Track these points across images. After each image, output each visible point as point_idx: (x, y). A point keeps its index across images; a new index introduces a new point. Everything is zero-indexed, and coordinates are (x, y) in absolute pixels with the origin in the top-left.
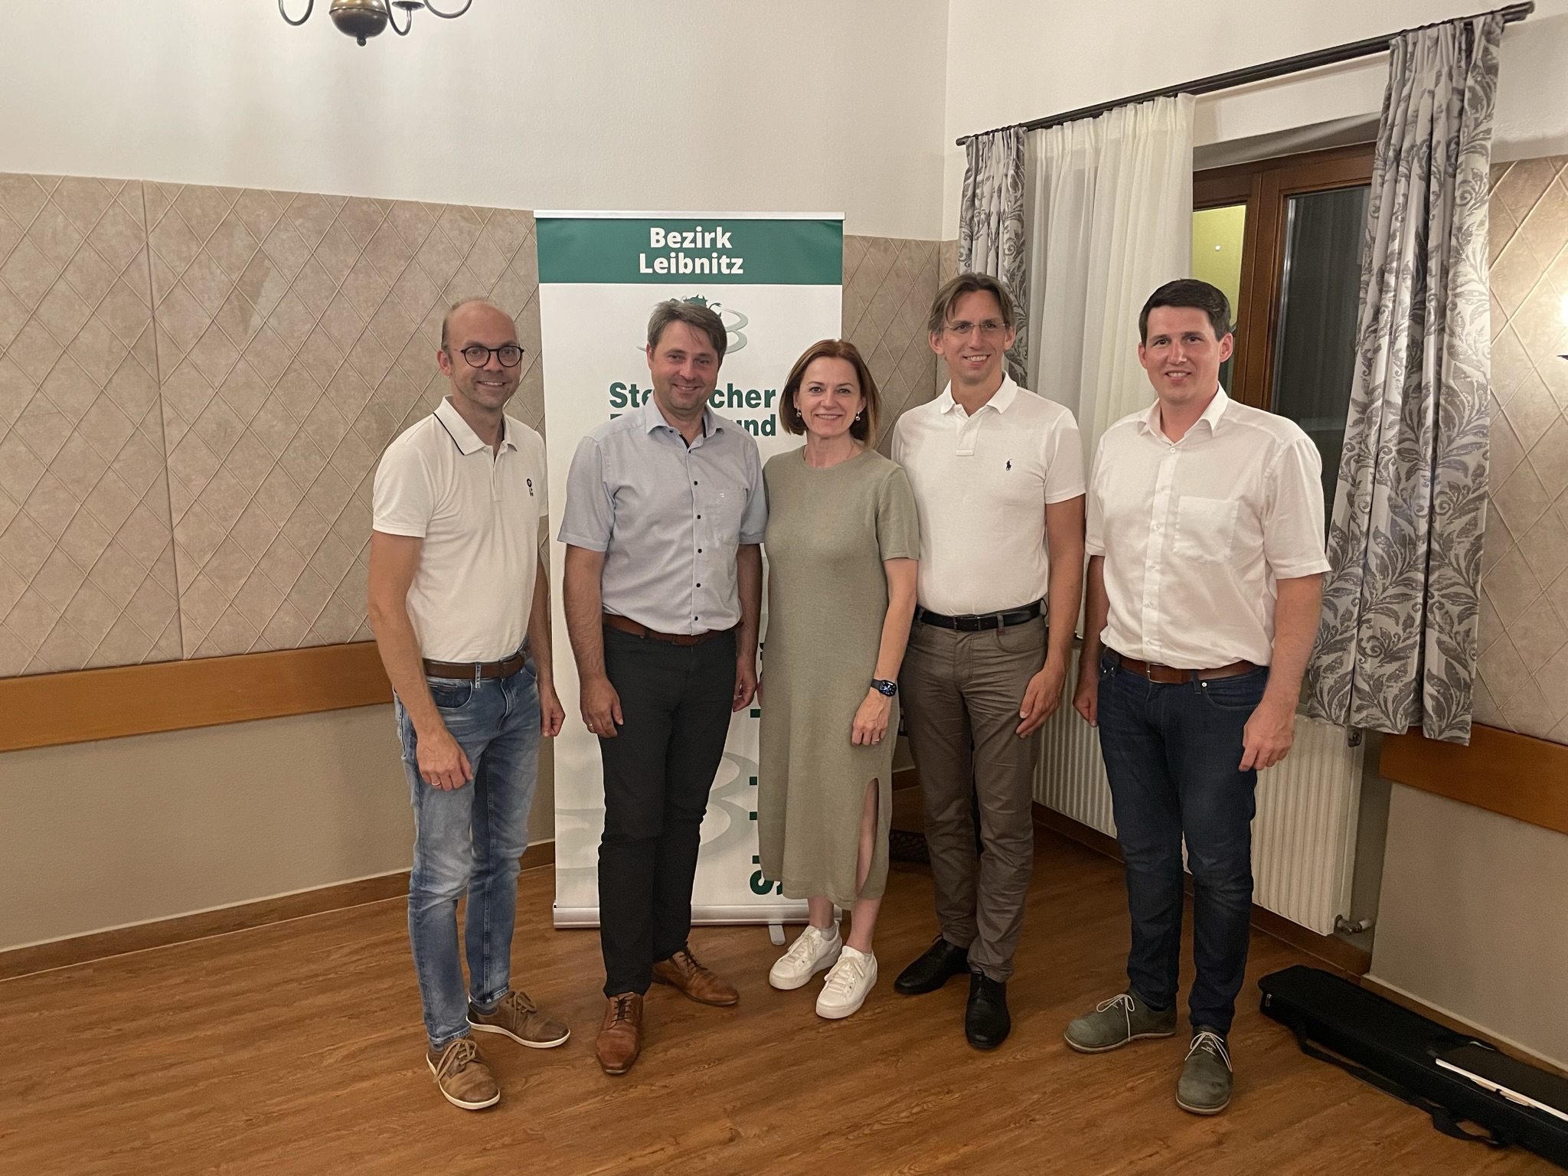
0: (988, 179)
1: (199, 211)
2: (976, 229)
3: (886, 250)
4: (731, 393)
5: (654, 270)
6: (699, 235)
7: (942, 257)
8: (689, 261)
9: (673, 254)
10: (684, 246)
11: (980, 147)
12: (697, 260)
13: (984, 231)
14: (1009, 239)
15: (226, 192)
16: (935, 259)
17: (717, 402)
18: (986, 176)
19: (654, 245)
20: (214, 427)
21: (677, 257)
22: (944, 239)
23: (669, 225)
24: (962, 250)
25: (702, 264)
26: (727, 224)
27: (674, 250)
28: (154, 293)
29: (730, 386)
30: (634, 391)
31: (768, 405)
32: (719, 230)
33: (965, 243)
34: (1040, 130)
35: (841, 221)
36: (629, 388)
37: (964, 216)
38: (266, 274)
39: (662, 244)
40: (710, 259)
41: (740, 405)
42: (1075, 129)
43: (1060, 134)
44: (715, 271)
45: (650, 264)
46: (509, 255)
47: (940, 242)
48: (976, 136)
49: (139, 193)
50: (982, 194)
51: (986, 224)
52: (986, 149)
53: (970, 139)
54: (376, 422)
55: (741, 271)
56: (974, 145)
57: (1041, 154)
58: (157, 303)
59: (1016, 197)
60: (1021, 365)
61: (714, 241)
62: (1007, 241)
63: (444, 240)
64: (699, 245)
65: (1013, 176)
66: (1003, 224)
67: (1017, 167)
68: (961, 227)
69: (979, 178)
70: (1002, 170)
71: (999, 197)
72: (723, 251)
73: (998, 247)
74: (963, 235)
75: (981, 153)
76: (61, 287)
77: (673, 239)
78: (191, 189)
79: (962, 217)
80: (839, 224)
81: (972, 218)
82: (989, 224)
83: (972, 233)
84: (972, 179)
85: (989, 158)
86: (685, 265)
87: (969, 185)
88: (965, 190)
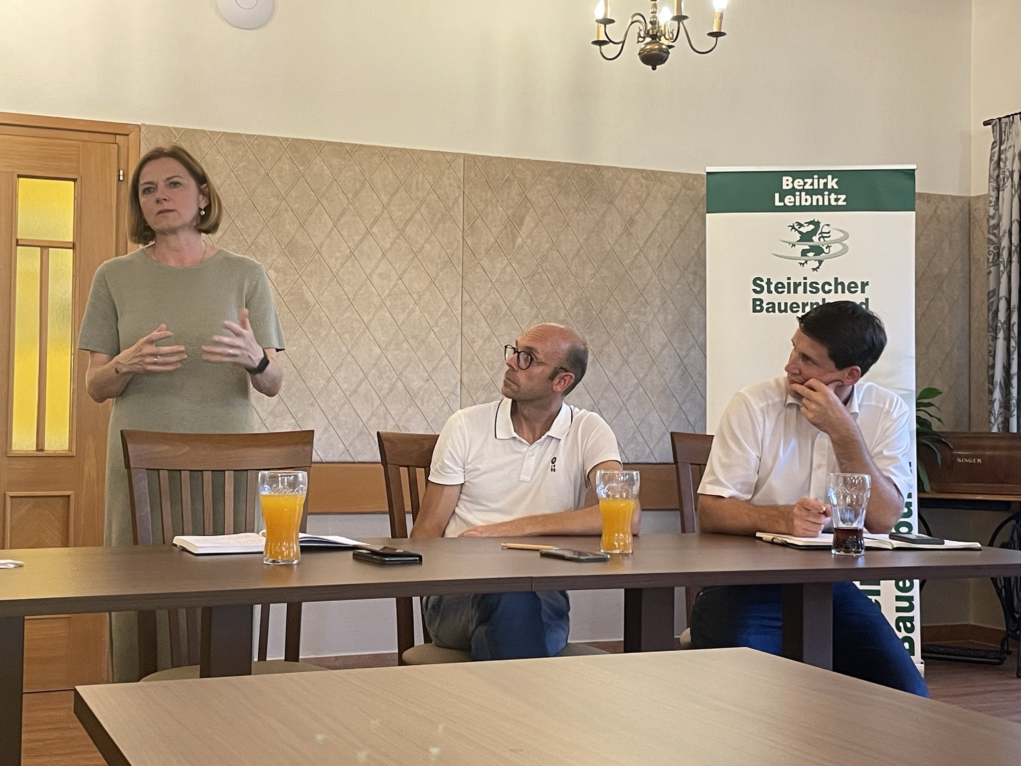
0: (1010, 147)
2: (1002, 183)
4: (837, 283)
5: (785, 204)
6: (816, 181)
7: (973, 208)
8: (808, 197)
9: (798, 193)
10: (806, 188)
11: (1003, 126)
12: (814, 196)
13: (1008, 184)
16: (967, 209)
18: (1009, 145)
19: (785, 187)
21: (800, 195)
22: (973, 194)
23: (795, 175)
24: (991, 199)
25: (818, 200)
26: (834, 173)
27: (798, 190)
29: (836, 279)
30: (769, 282)
31: (863, 291)
32: (830, 177)
33: (994, 194)
35: (914, 170)
36: (765, 281)
37: (992, 174)
39: (790, 187)
40: (823, 196)
41: (843, 292)
45: (782, 200)
47: (970, 198)
48: (1000, 119)
49: (462, 160)
50: (1006, 159)
51: (1010, 179)
52: (1007, 128)
53: (994, 121)
55: (845, 203)
56: (998, 125)
58: (466, 228)
61: (826, 184)
63: (631, 191)
64: (816, 187)
68: (989, 182)
69: (1003, 147)
72: (833, 191)
74: (991, 188)
77: (798, 183)
78: (491, 159)
79: (990, 175)
80: (913, 172)
81: (998, 176)
82: (1012, 179)
83: (998, 185)
84: (997, 148)
85: (1010, 133)
86: (805, 200)
87: (995, 152)
88: (992, 156)
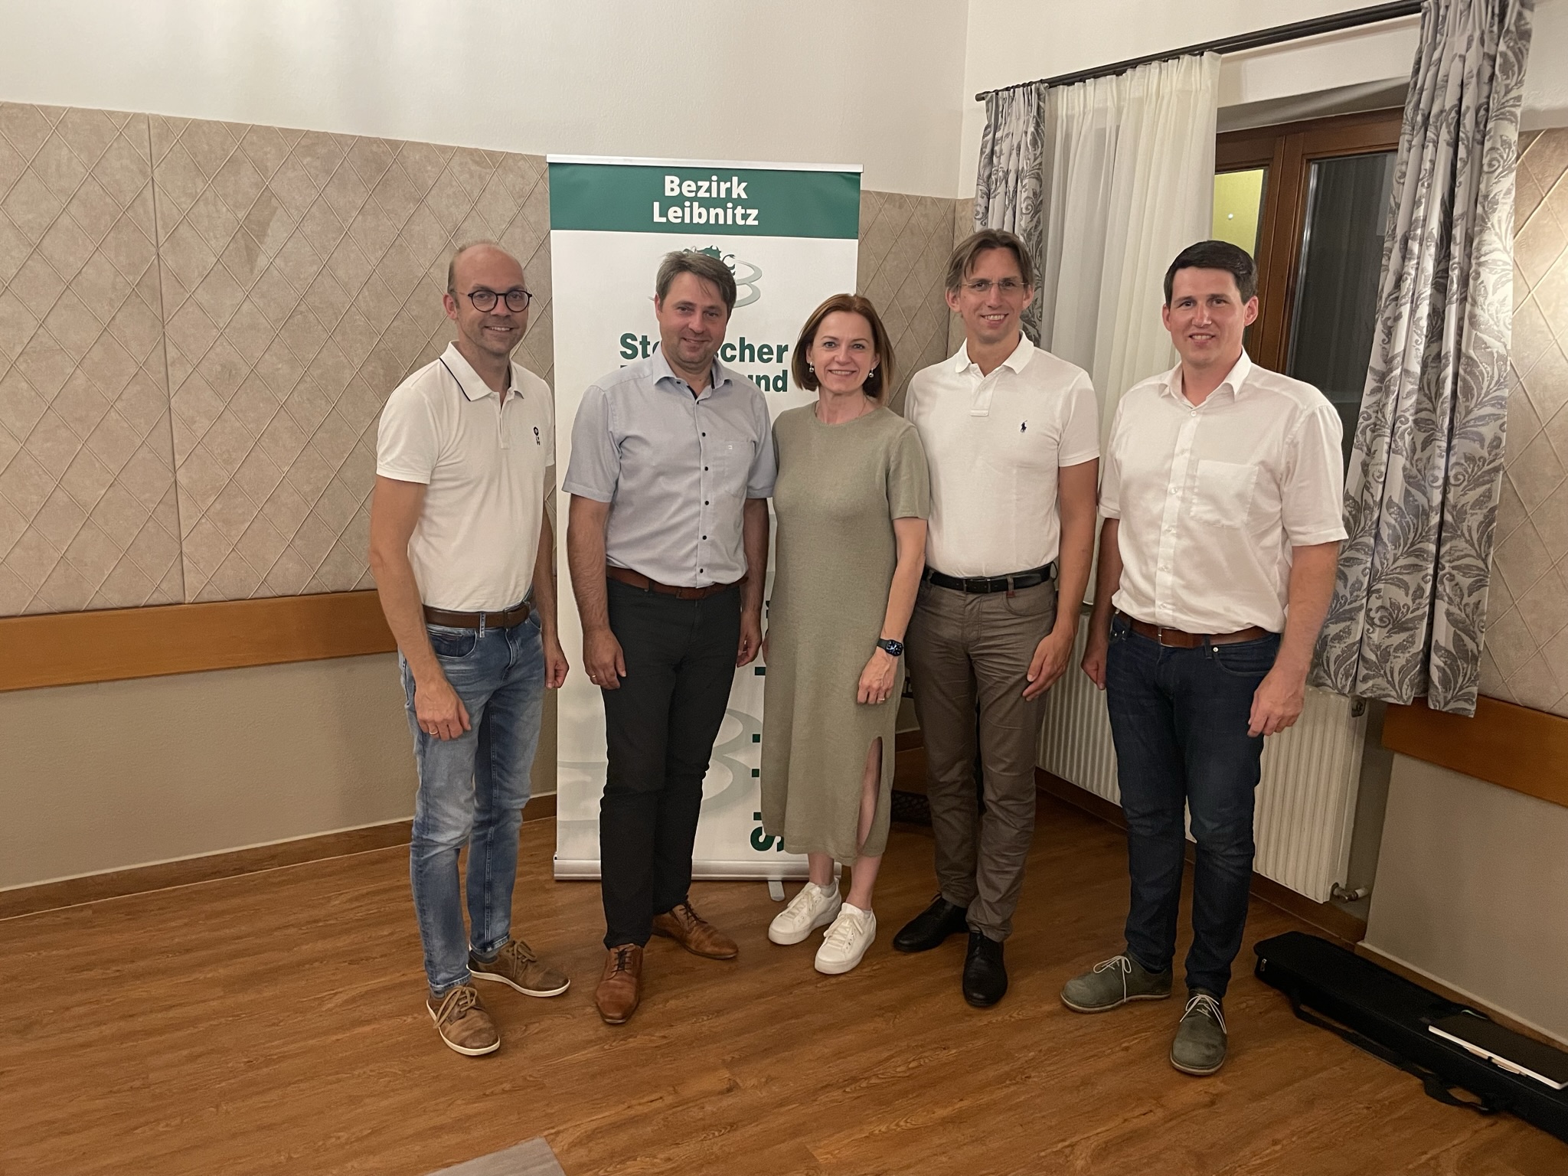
1: (206, 147)
2: (994, 187)
3: (900, 207)
4: (743, 347)
5: (668, 219)
6: (715, 185)
7: (957, 215)
8: (703, 211)
9: (687, 204)
10: (699, 195)
11: (1000, 103)
12: (711, 210)
13: (1001, 189)
14: (1028, 197)
15: (234, 129)
16: (950, 216)
17: (728, 356)
18: (1005, 133)
19: (668, 193)
20: (219, 368)
21: (691, 207)
22: (960, 197)
23: (685, 173)
24: (978, 208)
25: (717, 215)
26: (743, 174)
27: (688, 199)
28: (158, 229)
29: (742, 340)
30: (645, 342)
31: (780, 360)
32: (735, 179)
33: (982, 202)
34: (1061, 86)
35: (859, 174)
36: (640, 339)
37: (981, 173)
38: (273, 213)
39: (676, 192)
40: (725, 210)
41: (752, 360)
42: (1097, 86)
43: (1082, 91)
44: (729, 222)
45: (664, 213)
46: (520, 201)
47: (955, 200)
48: (997, 92)
49: (145, 127)
50: (1001, 151)
51: (1004, 182)
52: (1006, 105)
53: (990, 95)
54: (383, 368)
55: (756, 223)
56: (994, 101)
57: (1062, 112)
58: (162, 239)
59: (1035, 155)
60: (1034, 327)
61: (729, 191)
62: (1025, 200)
63: (454, 183)
65: (1033, 133)
66: (1022, 182)
67: (1038, 125)
68: (978, 185)
69: (999, 135)
70: (1022, 127)
71: (1018, 154)
72: (738, 202)
73: (1015, 206)
74: (980, 192)
75: (1000, 109)
76: (65, 220)
77: (689, 187)
78: (197, 124)
79: (979, 175)
80: (857, 177)
81: (990, 176)
82: (1007, 183)
83: (989, 191)
84: (990, 136)
85: (1009, 114)
86: (699, 215)
87: (987, 142)
88: (984, 147)
